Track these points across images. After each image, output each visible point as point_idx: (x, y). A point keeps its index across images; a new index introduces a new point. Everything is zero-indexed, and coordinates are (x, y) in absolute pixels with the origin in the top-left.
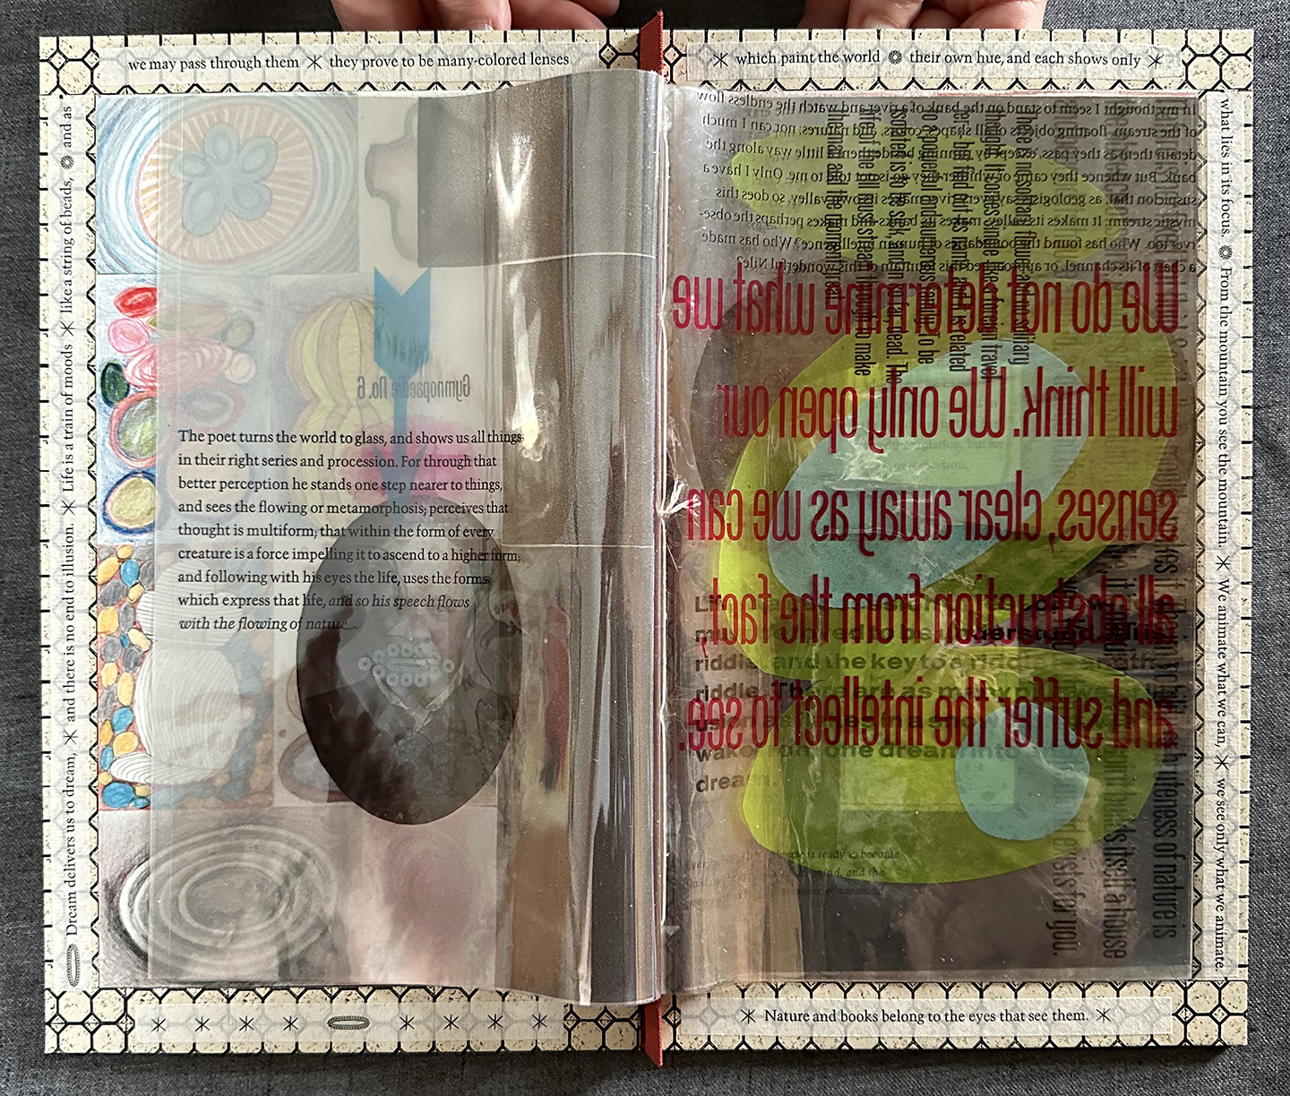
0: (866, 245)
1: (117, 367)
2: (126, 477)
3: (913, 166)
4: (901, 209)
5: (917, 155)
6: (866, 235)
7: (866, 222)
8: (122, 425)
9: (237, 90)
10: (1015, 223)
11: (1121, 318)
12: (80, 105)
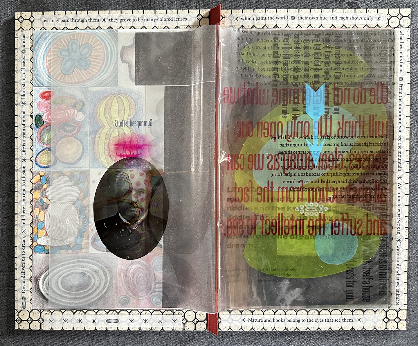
0: (286, 76)
1: (40, 116)
2: (43, 150)
3: (302, 52)
4: (297, 65)
5: (302, 48)
6: (286, 73)
7: (286, 69)
8: (42, 134)
9: (79, 29)
10: (335, 70)
11: (369, 99)
12: (28, 34)
